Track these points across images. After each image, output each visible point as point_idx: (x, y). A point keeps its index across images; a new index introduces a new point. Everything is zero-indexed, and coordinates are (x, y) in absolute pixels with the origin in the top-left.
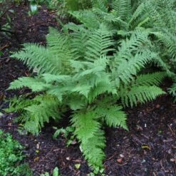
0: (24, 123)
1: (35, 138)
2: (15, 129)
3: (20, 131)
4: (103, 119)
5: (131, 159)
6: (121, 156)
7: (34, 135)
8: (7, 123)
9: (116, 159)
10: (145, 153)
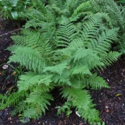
0: (22, 112)
1: (38, 121)
2: (17, 121)
3: (22, 121)
4: (88, 87)
5: (114, 107)
6: (107, 107)
7: (35, 119)
8: (7, 118)
9: (105, 111)
10: (120, 99)
